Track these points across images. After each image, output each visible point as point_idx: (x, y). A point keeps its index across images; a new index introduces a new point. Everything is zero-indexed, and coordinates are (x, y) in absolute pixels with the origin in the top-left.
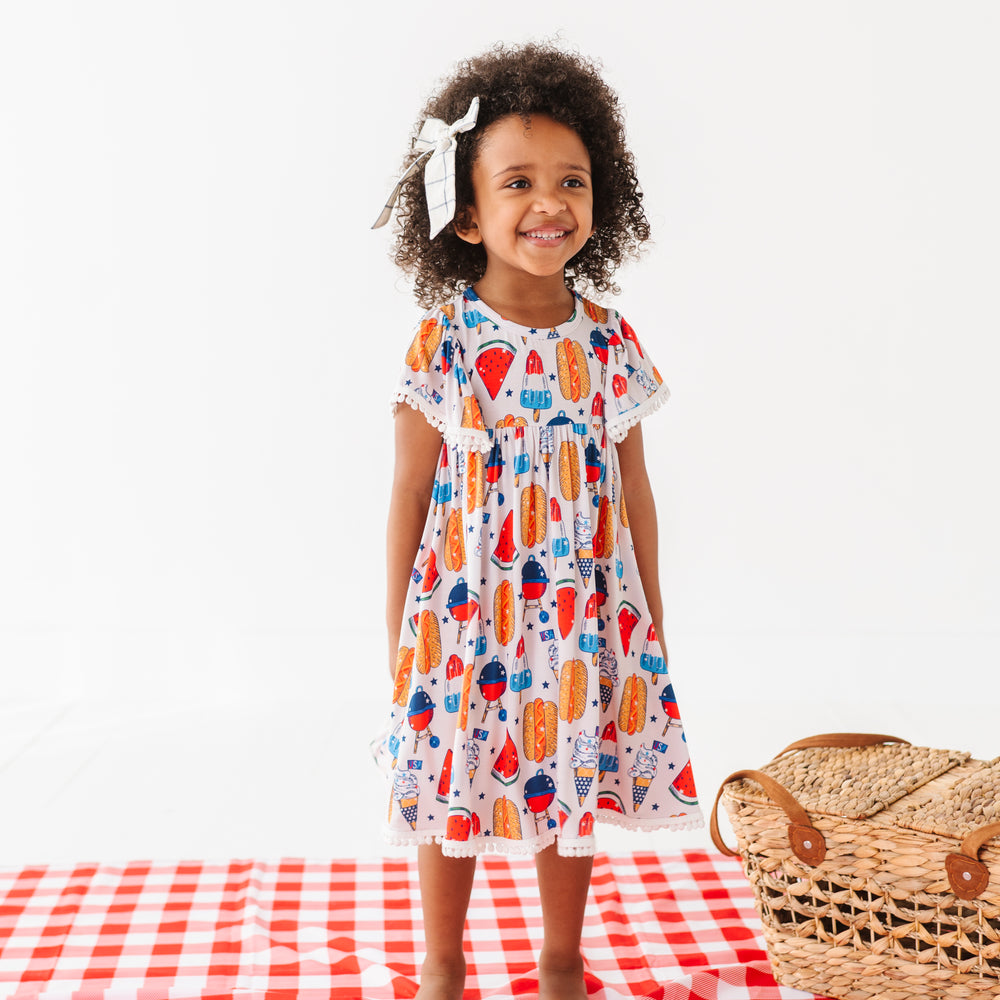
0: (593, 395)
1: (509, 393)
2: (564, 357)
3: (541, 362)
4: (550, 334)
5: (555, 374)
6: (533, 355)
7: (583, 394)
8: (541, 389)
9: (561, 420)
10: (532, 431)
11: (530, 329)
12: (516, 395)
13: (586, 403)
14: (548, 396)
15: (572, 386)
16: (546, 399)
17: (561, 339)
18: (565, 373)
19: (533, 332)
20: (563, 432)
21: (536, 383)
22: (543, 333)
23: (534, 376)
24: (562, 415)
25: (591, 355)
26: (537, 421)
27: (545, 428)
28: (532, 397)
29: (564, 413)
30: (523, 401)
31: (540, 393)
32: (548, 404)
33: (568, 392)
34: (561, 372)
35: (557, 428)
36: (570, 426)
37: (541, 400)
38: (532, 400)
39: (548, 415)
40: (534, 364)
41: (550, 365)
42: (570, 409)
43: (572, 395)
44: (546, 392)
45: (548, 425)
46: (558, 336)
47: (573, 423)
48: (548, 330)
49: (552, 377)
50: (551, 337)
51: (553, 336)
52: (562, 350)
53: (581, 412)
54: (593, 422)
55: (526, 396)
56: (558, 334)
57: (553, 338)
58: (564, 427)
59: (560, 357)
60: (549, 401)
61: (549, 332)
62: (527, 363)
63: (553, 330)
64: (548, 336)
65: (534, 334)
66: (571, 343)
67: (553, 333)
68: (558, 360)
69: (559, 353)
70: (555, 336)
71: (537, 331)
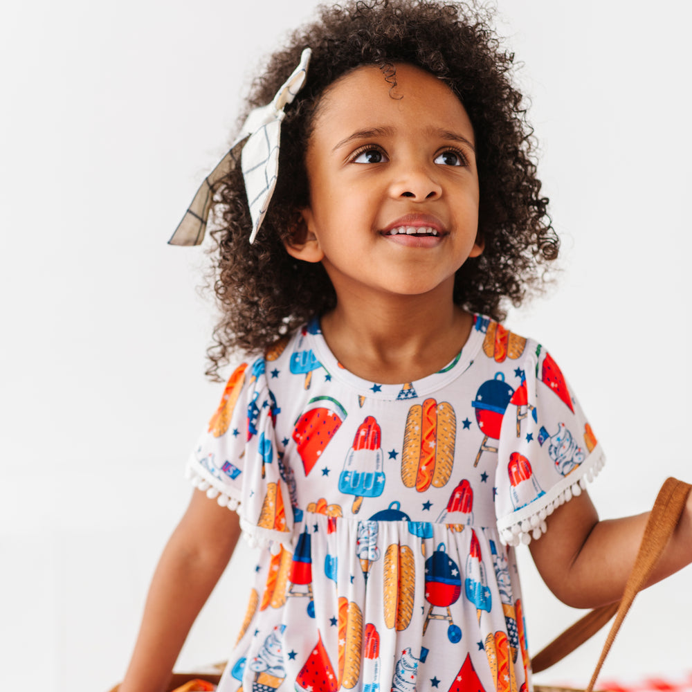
0: (454, 483)
1: (326, 472)
3: (379, 433)
4: (402, 392)
5: (399, 450)
6: (370, 423)
7: (436, 482)
8: (372, 470)
9: (392, 514)
10: (348, 524)
11: (372, 385)
12: (334, 476)
13: (440, 495)
14: (380, 479)
15: (420, 470)
16: (376, 484)
17: (419, 401)
18: (414, 451)
19: (376, 389)
20: (392, 532)
21: (365, 461)
22: (390, 391)
23: (365, 453)
25: (467, 424)
26: (356, 512)
27: (366, 523)
28: (356, 480)
29: (399, 505)
30: (342, 484)
31: (369, 476)
32: (377, 490)
33: (412, 476)
34: (407, 450)
35: (383, 525)
36: (403, 524)
37: (367, 484)
38: (355, 484)
39: (373, 506)
40: (370, 435)
41: (392, 438)
42: (411, 502)
43: (418, 481)
44: (378, 475)
45: (373, 518)
47: (408, 519)
48: (399, 387)
49: (393, 455)
50: (403, 396)
51: (406, 395)
52: (416, 417)
53: (427, 506)
54: (448, 520)
55: (347, 479)
56: (414, 394)
57: (406, 399)
58: (394, 524)
59: (411, 427)
60: (380, 487)
61: (401, 389)
62: (358, 434)
63: (407, 387)
64: (399, 396)
65: (377, 392)
66: (435, 405)
67: (406, 392)
68: (406, 431)
69: (410, 422)
70: (410, 395)
71: (381, 388)
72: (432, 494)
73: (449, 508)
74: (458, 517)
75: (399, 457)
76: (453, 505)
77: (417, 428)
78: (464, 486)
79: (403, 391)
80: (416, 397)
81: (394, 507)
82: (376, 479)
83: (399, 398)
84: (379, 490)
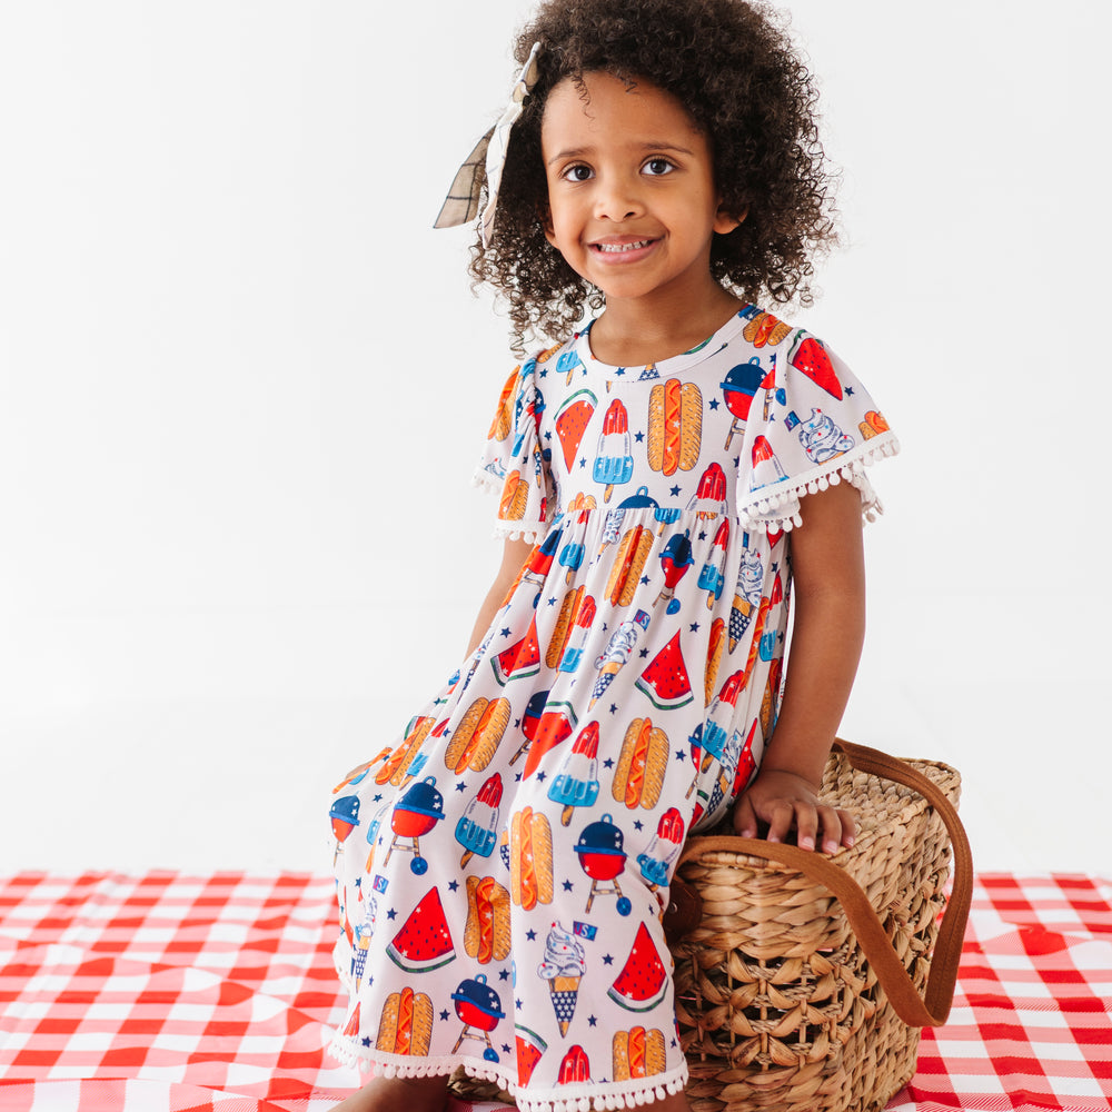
0: (703, 466)
1: (583, 463)
3: (625, 415)
4: (645, 372)
5: (645, 432)
6: (616, 406)
7: (683, 464)
8: (621, 455)
9: (640, 501)
10: (599, 513)
11: (617, 369)
12: (590, 465)
13: (689, 480)
14: (629, 464)
15: (666, 451)
17: (662, 381)
18: (659, 431)
19: (620, 372)
20: (636, 518)
21: (614, 447)
22: (633, 373)
23: (614, 436)
25: (714, 404)
26: (608, 500)
27: (614, 511)
28: (608, 467)
29: (647, 491)
30: (596, 473)
31: (619, 461)
32: (626, 475)
33: (659, 459)
34: (652, 430)
35: (630, 511)
36: (651, 511)
37: (617, 470)
38: (606, 472)
39: (622, 493)
40: (617, 418)
41: (638, 420)
42: (658, 488)
43: (665, 464)
44: (627, 459)
45: (620, 507)
46: (657, 376)
47: (656, 506)
48: (643, 368)
49: (639, 437)
50: (645, 377)
51: (649, 376)
52: (659, 397)
53: (675, 491)
54: (698, 508)
55: (600, 466)
56: (656, 373)
57: (648, 379)
58: (640, 511)
59: (654, 407)
60: (629, 472)
61: (643, 370)
62: (607, 418)
63: (650, 367)
64: (642, 377)
65: (622, 375)
66: (679, 386)
67: (648, 372)
68: (650, 412)
69: (653, 401)
70: (652, 376)
71: (625, 371)
72: (679, 478)
73: (699, 493)
74: (709, 504)
75: (645, 439)
76: (703, 491)
77: (661, 408)
78: (714, 469)
80: (659, 376)
81: (642, 493)
82: (625, 464)
83: (641, 379)
84: (628, 476)
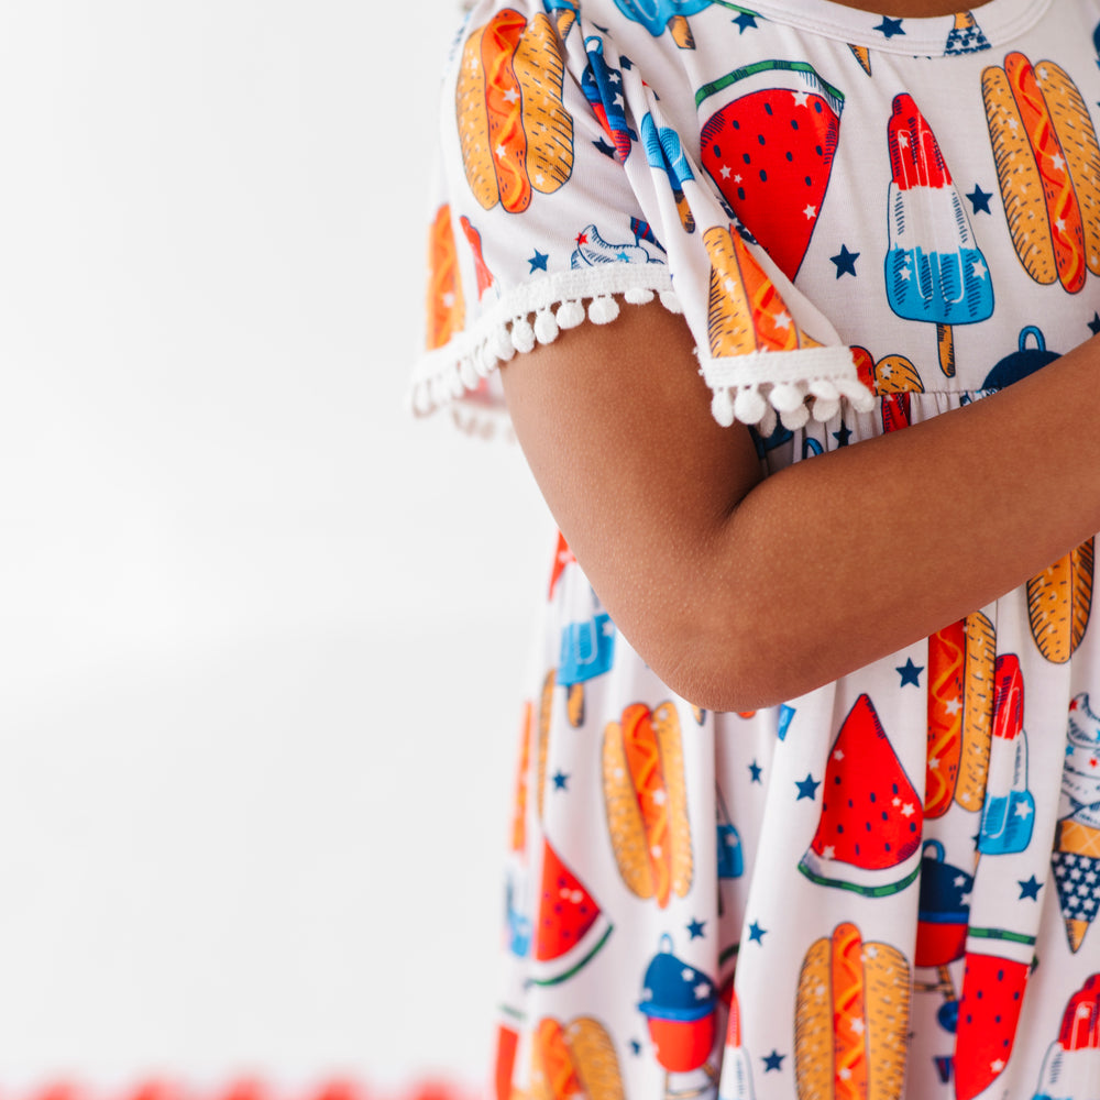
1: (845, 262)
2: (1014, 124)
4: (954, 35)
5: (990, 185)
7: (1094, 262)
8: (951, 245)
10: (938, 408)
11: (879, 20)
12: (870, 270)
14: (978, 270)
15: (1054, 230)
16: (972, 283)
17: (995, 57)
18: (1026, 184)
19: (890, 29)
21: (929, 221)
22: (924, 33)
23: (924, 194)
24: (1032, 343)
26: (951, 368)
28: (925, 276)
29: (1040, 337)
30: (897, 293)
31: (948, 261)
32: (980, 301)
33: (1043, 253)
34: (1010, 178)
37: (948, 286)
38: (926, 289)
39: (982, 347)
40: (921, 146)
41: (970, 158)
42: (1058, 320)
43: (1059, 266)
44: (973, 256)
45: (990, 381)
46: (984, 46)
48: (945, 24)
49: (981, 200)
50: (958, 45)
51: (965, 43)
52: (1002, 97)
55: (905, 273)
56: (981, 39)
57: (966, 51)
59: (999, 120)
60: (983, 291)
61: (951, 28)
63: (962, 22)
64: (949, 45)
65: (895, 37)
66: (1030, 68)
67: (963, 33)
68: (993, 134)
69: (994, 109)
70: (974, 43)
71: (903, 26)
72: (1096, 294)
75: (995, 204)
79: (955, 31)
80: (988, 46)
82: (969, 270)
83: (948, 52)
84: (984, 299)
